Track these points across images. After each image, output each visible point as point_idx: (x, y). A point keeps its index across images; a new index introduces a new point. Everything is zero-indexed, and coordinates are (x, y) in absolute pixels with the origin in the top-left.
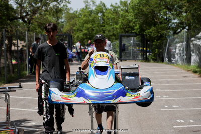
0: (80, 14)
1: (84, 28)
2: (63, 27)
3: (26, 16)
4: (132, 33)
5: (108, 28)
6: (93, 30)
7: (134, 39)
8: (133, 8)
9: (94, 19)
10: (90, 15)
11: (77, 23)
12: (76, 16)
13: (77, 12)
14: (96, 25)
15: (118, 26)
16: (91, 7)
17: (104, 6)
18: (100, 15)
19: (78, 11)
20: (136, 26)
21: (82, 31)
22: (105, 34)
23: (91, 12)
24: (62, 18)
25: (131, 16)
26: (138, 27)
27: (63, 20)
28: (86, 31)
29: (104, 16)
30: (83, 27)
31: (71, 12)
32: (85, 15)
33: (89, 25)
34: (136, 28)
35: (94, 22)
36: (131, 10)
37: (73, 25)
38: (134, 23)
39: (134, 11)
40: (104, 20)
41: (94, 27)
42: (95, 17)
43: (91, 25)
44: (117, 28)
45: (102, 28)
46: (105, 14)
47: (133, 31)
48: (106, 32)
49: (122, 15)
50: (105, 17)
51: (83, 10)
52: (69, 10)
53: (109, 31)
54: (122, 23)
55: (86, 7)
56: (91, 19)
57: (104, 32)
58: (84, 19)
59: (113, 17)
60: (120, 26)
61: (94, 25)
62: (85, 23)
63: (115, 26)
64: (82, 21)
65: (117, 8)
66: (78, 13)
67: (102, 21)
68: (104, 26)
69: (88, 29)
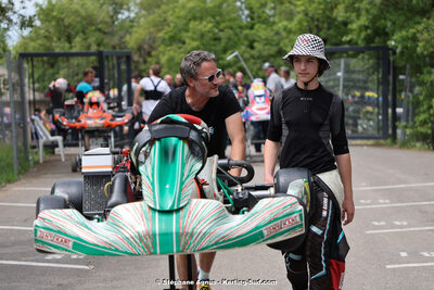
1: (190, 34)
4: (341, 43)
5: (262, 32)
6: (218, 40)
7: (347, 66)
9: (220, 7)
11: (170, 18)
14: (227, 24)
15: (293, 24)
21: (184, 43)
22: (253, 52)
26: (363, 20)
27: (132, 15)
30: (186, 31)
33: (206, 26)
34: (355, 25)
35: (221, 15)
37: (159, 26)
41: (221, 31)
43: (210, 25)
45: (247, 31)
48: (256, 44)
53: (268, 42)
54: (306, 13)
57: (252, 47)
58: (191, 4)
60: (300, 22)
61: (222, 26)
62: (195, 18)
63: (285, 23)
64: (182, 13)
67: (247, 12)
68: (252, 28)
69: (202, 36)
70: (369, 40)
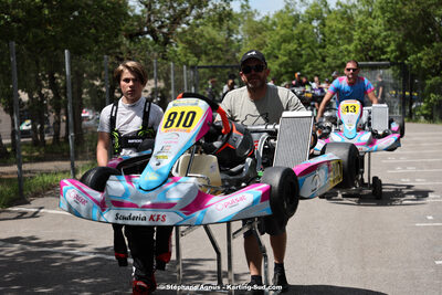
0: (274, 23)
1: (282, 52)
2: (239, 51)
3: (160, 27)
4: (381, 60)
5: (331, 50)
6: (301, 56)
8: (382, 8)
9: (302, 33)
10: (294, 25)
11: (268, 41)
12: (266, 27)
13: (268, 18)
14: (307, 45)
15: (351, 47)
16: (297, 7)
17: (326, 5)
18: (315, 23)
19: (271, 17)
20: (389, 45)
21: (277, 58)
22: (325, 64)
23: (297, 18)
24: (238, 33)
25: (378, 26)
26: (392, 47)
27: (240, 37)
28: (285, 59)
29: (324, 25)
30: (279, 50)
31: (257, 18)
32: (284, 25)
33: (293, 46)
34: (389, 49)
35: (303, 38)
36: (379, 13)
37: (260, 46)
38: (384, 39)
39: (383, 14)
40: (323, 34)
41: (304, 49)
42: (304, 29)
43: (296, 46)
44: (349, 52)
45: (321, 50)
46: (327, 22)
47: (382, 57)
49: (360, 23)
50: (326, 29)
51: (279, 15)
52: (253, 15)
53: (335, 57)
54: (360, 40)
55: (287, 8)
56: (296, 32)
57: (324, 61)
58: (283, 32)
59: (341, 26)
60: (356, 46)
61: (304, 46)
62: (284, 41)
63: (346, 46)
64: (278, 37)
65: (350, 8)
66: (270, 22)
67: (321, 36)
68: (324, 47)
69: (290, 53)
70: (396, 58)
